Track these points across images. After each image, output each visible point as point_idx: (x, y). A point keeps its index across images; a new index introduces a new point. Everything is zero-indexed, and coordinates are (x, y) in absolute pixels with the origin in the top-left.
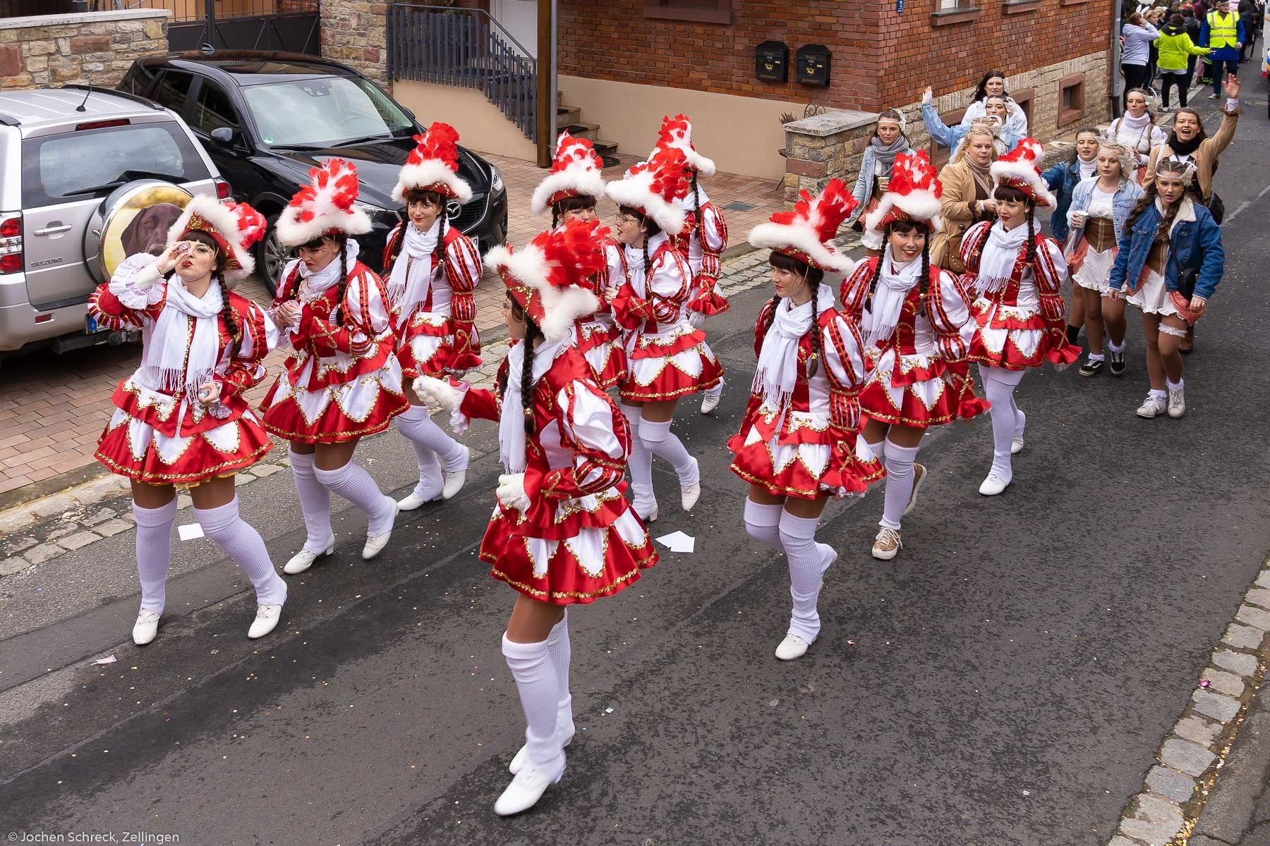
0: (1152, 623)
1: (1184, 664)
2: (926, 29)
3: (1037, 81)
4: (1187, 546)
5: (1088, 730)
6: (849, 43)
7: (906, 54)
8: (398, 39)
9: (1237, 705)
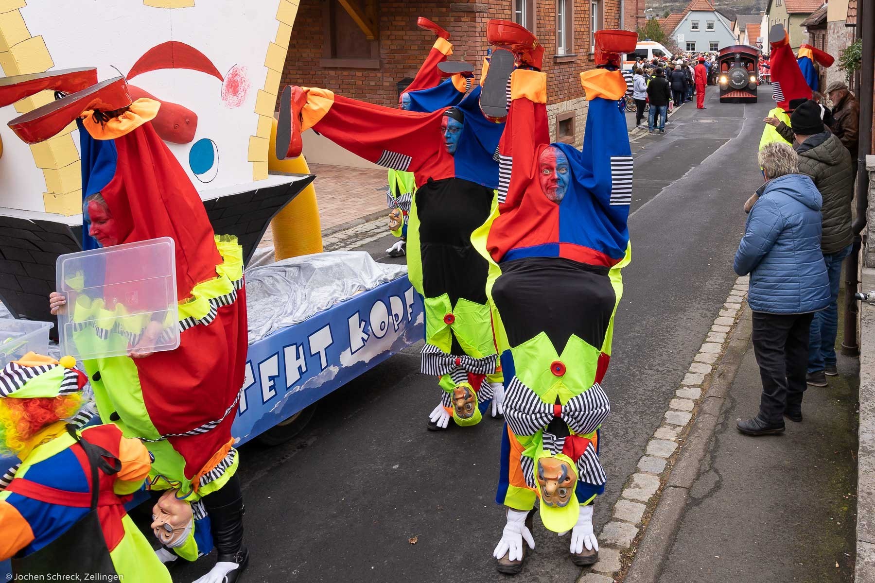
4: (662, 337)
9: (691, 415)
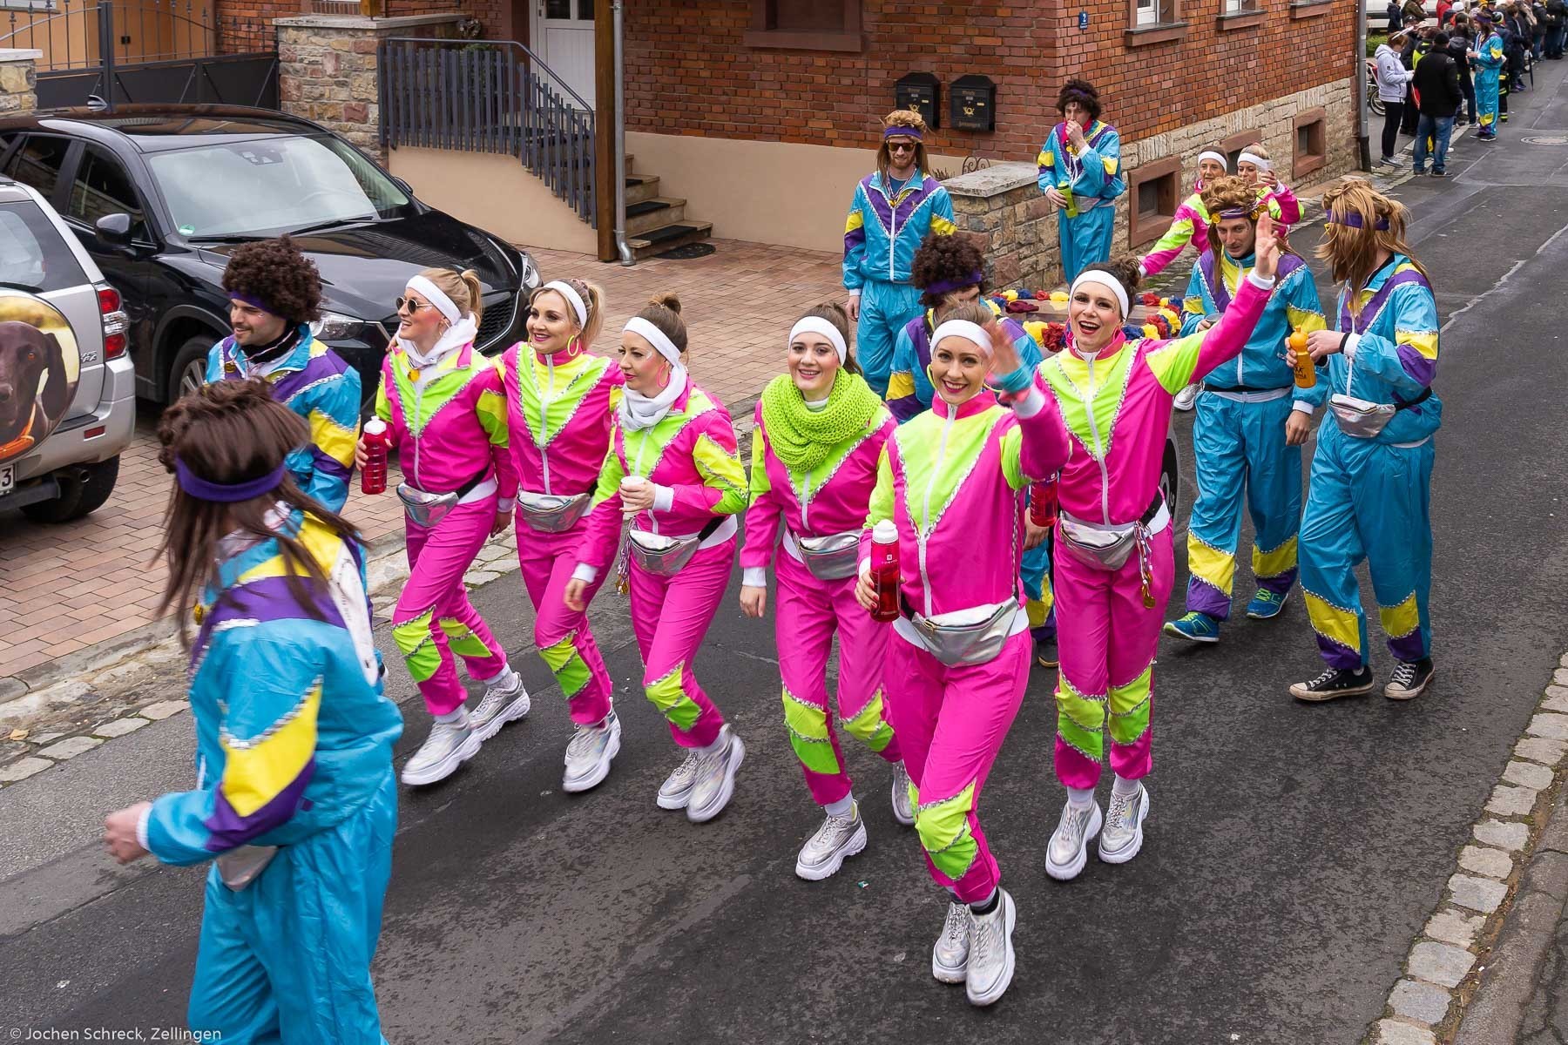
0: (1398, 794)
1: (1438, 843)
2: (1119, 51)
3: (1264, 118)
4: (1443, 693)
5: (1317, 942)
6: (1019, 71)
8: (394, 89)
9: (1505, 889)
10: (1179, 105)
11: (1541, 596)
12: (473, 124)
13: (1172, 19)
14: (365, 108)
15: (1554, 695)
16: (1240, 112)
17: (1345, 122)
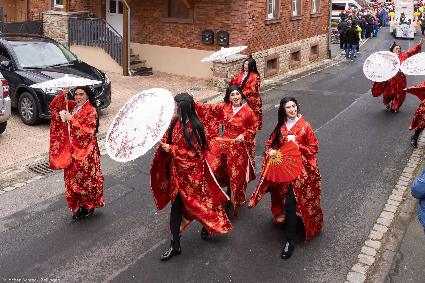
0: (343, 231)
1: (355, 245)
2: (263, 25)
3: (302, 44)
4: (356, 204)
6: (236, 30)
7: (256, 34)
8: (72, 30)
9: (374, 259)
10: (279, 40)
11: (383, 179)
12: (92, 40)
13: (278, 17)
14: (64, 35)
15: (387, 206)
16: (296, 42)
17: (324, 45)
